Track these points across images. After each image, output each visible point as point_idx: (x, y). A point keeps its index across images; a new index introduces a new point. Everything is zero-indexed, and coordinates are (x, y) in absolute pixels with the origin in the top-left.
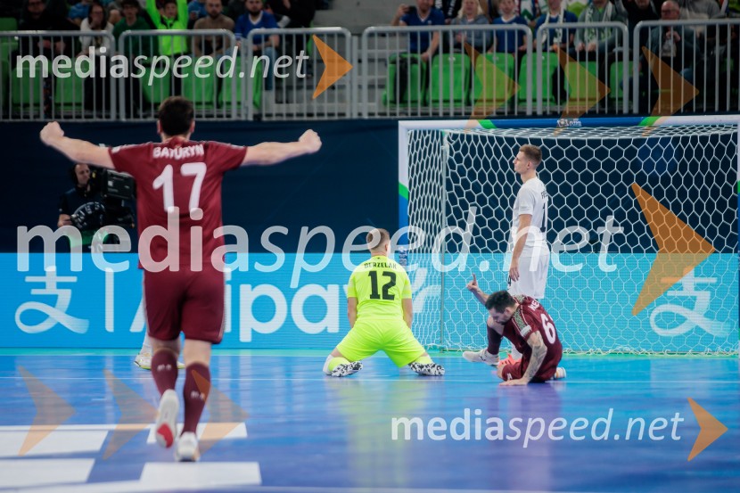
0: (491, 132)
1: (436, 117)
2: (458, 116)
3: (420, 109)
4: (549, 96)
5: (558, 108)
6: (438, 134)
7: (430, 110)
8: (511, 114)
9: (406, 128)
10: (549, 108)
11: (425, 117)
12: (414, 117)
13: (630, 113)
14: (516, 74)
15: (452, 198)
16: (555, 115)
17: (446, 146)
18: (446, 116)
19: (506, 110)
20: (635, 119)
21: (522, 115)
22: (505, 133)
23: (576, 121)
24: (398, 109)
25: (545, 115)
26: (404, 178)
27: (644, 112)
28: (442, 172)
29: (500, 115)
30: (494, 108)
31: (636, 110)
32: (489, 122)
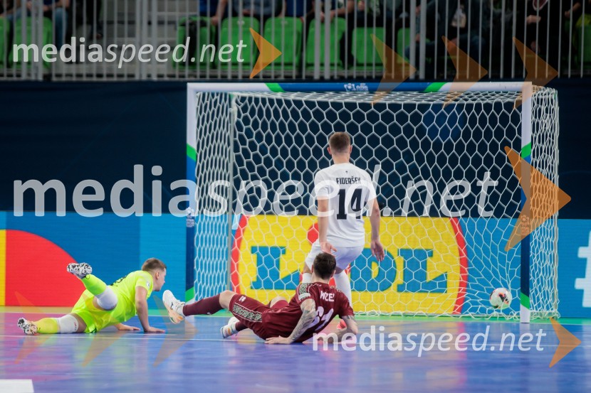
0: (279, 95)
1: (224, 79)
2: (246, 79)
3: (208, 72)
4: (336, 61)
5: (346, 73)
6: (226, 97)
7: (219, 73)
8: (298, 77)
9: (195, 90)
10: (336, 72)
11: (214, 79)
12: (203, 79)
13: (417, 79)
14: (304, 39)
15: (239, 159)
16: (342, 79)
17: (234, 109)
18: (235, 79)
19: (294, 73)
20: (420, 85)
21: (310, 79)
22: (292, 96)
23: (363, 86)
24: (187, 71)
25: (332, 80)
26: (192, 140)
27: (429, 78)
28: (230, 134)
29: (288, 79)
30: (282, 72)
31: (422, 76)
32: (276, 85)
